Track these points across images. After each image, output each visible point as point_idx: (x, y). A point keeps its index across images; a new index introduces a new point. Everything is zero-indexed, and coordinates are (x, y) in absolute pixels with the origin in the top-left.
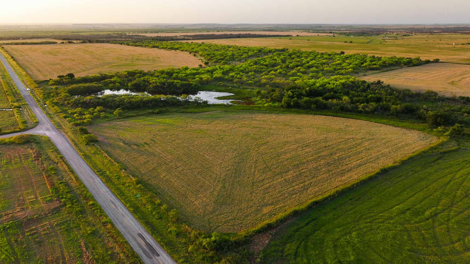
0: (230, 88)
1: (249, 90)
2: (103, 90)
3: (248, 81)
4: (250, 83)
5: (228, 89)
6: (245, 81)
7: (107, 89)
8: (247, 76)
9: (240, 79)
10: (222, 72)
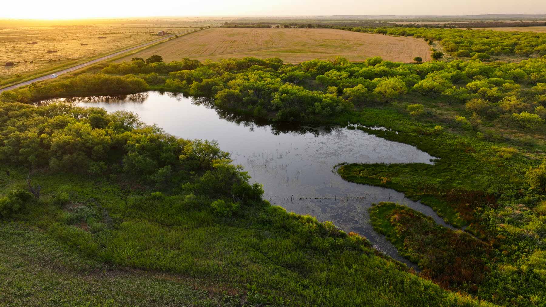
0: (438, 127)
1: (507, 150)
2: (146, 90)
3: (520, 112)
4: (523, 120)
5: (431, 130)
6: (510, 112)
7: (154, 90)
8: (522, 94)
9: (496, 99)
10: (453, 77)
